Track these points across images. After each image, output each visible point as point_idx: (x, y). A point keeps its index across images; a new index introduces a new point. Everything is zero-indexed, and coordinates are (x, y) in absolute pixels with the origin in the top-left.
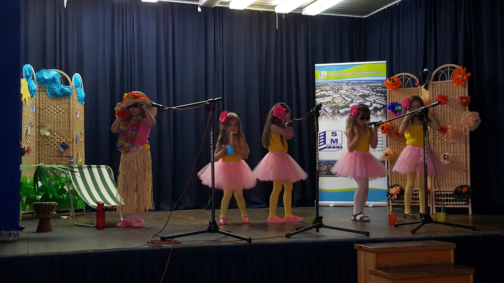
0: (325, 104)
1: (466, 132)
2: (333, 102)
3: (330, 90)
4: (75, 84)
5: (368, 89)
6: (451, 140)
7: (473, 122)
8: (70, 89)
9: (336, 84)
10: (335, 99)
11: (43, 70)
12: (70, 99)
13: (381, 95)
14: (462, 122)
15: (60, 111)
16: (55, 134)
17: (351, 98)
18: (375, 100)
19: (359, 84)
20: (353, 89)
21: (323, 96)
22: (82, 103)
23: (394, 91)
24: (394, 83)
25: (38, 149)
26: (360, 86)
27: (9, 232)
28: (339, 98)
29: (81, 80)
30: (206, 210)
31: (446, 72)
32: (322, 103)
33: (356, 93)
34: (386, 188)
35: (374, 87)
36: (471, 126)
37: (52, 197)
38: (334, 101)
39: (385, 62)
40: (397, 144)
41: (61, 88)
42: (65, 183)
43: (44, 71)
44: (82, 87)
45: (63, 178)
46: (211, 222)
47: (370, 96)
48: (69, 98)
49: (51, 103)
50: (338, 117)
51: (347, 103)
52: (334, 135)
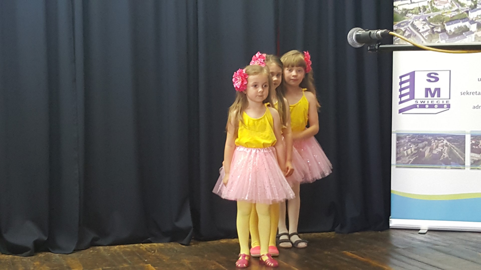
0: (418, 14)
2: (432, 7)
10: (436, 3)
28: (445, 0)
32: (408, 10)
38: (435, 6)
50: (442, 40)
51: (463, 11)
52: (433, 79)
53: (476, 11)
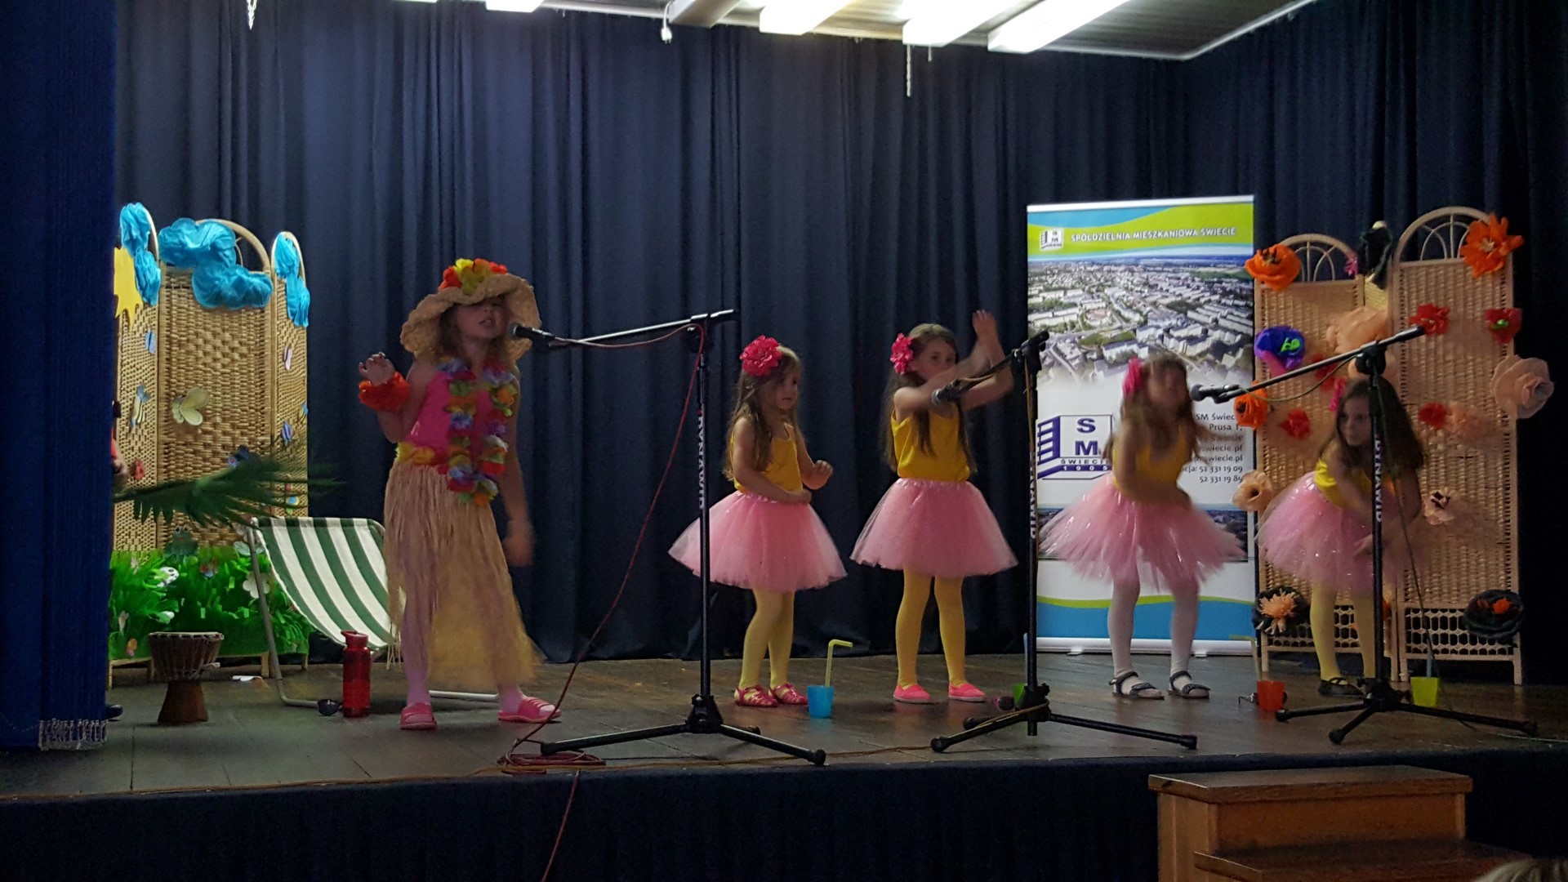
0: (1063, 332)
1: (1505, 423)
2: (1084, 324)
3: (1073, 288)
4: (280, 264)
5: (1194, 285)
6: (1460, 446)
7: (1528, 391)
8: (266, 281)
9: (1095, 267)
10: (1089, 316)
11: (183, 222)
12: (263, 312)
13: (1237, 302)
14: (1493, 392)
15: (233, 349)
16: (218, 420)
17: (1141, 313)
18: (1216, 321)
19: (1165, 269)
20: (1146, 284)
21: (1052, 306)
22: (301, 324)
23: (1279, 291)
24: (1277, 267)
25: (165, 467)
26: (1170, 275)
27: (76, 723)
28: (1102, 313)
29: (297, 252)
30: (684, 660)
31: (1445, 232)
32: (1049, 327)
33: (1157, 296)
34: (1252, 599)
35: (1215, 280)
36: (1524, 403)
37: (207, 615)
38: (1088, 322)
39: (1250, 198)
40: (1288, 459)
41: (234, 278)
42: (248, 572)
43: (185, 225)
44: (300, 274)
45: (242, 556)
46: (699, 698)
47: (1201, 306)
48: (260, 308)
49: (205, 323)
50: (1098, 371)
51: (1128, 329)
52: (1087, 429)
53: (1146, 329)
